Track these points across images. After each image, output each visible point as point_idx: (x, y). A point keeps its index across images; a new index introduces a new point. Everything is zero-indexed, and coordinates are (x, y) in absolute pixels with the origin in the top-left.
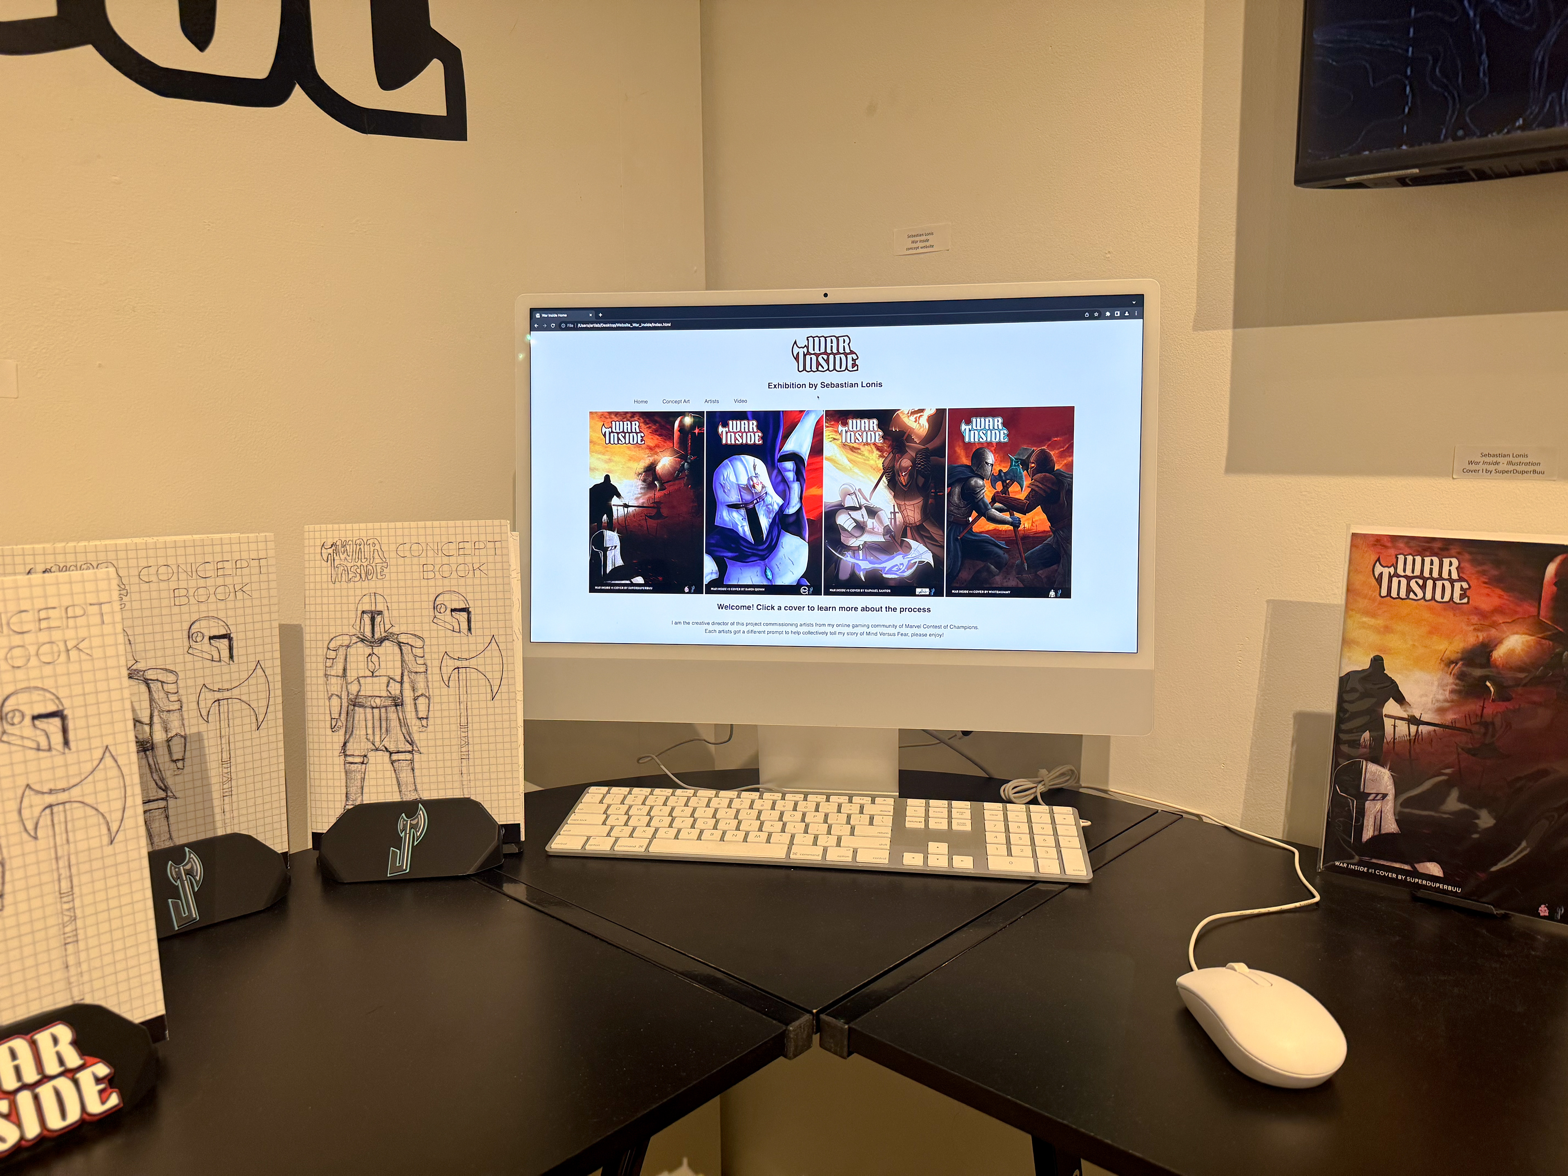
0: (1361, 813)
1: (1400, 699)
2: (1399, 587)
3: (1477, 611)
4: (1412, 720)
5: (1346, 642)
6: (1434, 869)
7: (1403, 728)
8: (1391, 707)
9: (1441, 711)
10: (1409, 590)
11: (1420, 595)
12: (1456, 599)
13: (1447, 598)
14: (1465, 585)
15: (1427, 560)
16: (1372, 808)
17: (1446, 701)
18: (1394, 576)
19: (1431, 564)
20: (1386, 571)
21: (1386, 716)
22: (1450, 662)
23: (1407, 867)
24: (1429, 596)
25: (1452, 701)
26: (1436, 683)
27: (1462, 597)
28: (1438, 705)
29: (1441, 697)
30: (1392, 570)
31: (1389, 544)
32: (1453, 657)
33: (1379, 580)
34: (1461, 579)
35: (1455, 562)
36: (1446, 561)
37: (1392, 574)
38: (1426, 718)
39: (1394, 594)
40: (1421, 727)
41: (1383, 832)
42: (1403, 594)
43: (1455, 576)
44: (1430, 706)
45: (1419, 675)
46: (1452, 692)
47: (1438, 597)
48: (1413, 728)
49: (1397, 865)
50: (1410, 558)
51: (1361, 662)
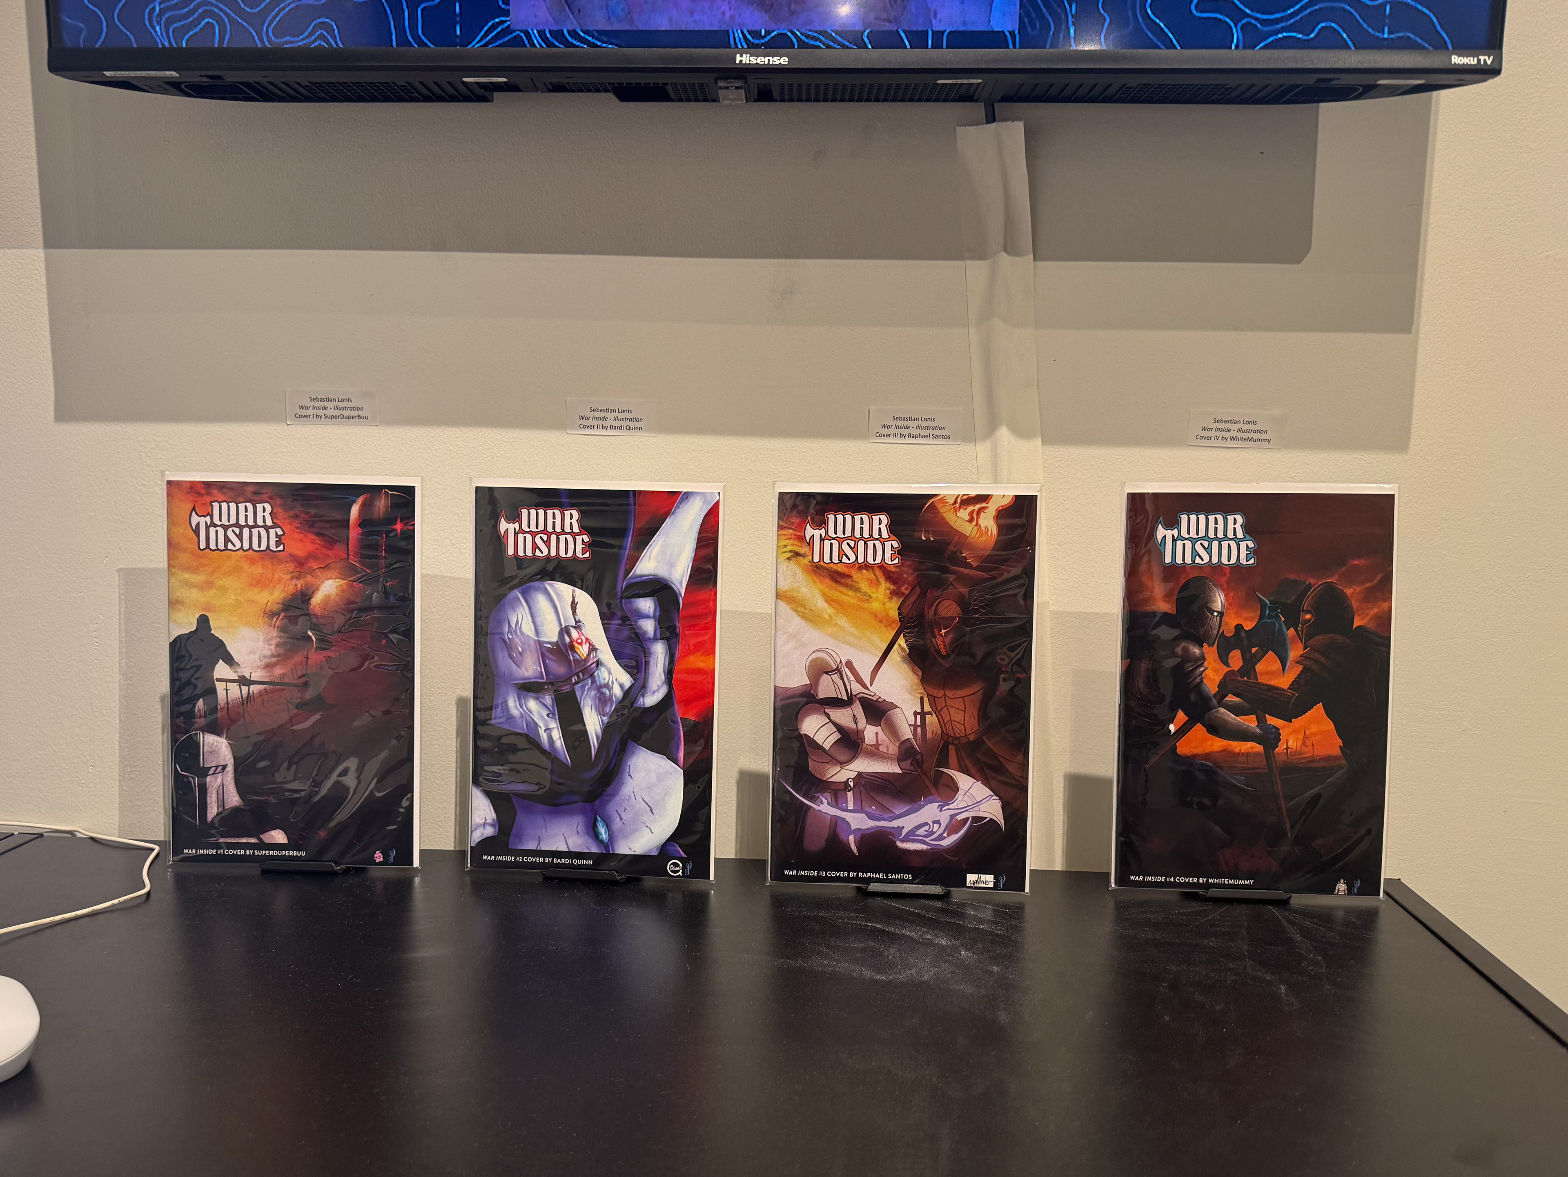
0: (203, 789)
1: (230, 660)
2: (217, 538)
3: (293, 558)
4: (244, 681)
5: (173, 603)
6: (278, 836)
7: (235, 692)
8: (221, 670)
9: (268, 666)
10: (227, 540)
11: (238, 545)
12: (273, 547)
13: (263, 547)
14: (280, 532)
15: (242, 506)
16: (213, 782)
17: (273, 656)
18: (210, 526)
19: (244, 512)
20: (202, 521)
21: (218, 680)
22: (272, 614)
23: (253, 840)
24: (246, 546)
25: (279, 655)
26: (262, 638)
27: (278, 544)
28: (267, 660)
29: (267, 653)
30: (208, 519)
31: (203, 492)
32: (276, 608)
33: (197, 531)
34: (275, 526)
35: (268, 507)
36: (259, 507)
37: (209, 524)
38: (255, 677)
39: (213, 546)
40: (252, 687)
41: (227, 807)
42: (221, 546)
43: (269, 522)
44: (259, 663)
45: (246, 632)
46: (277, 645)
47: (255, 546)
48: (245, 689)
49: (244, 840)
50: (224, 506)
51: (187, 624)
